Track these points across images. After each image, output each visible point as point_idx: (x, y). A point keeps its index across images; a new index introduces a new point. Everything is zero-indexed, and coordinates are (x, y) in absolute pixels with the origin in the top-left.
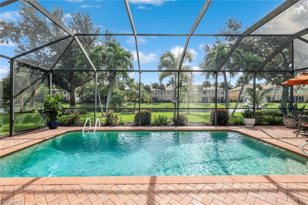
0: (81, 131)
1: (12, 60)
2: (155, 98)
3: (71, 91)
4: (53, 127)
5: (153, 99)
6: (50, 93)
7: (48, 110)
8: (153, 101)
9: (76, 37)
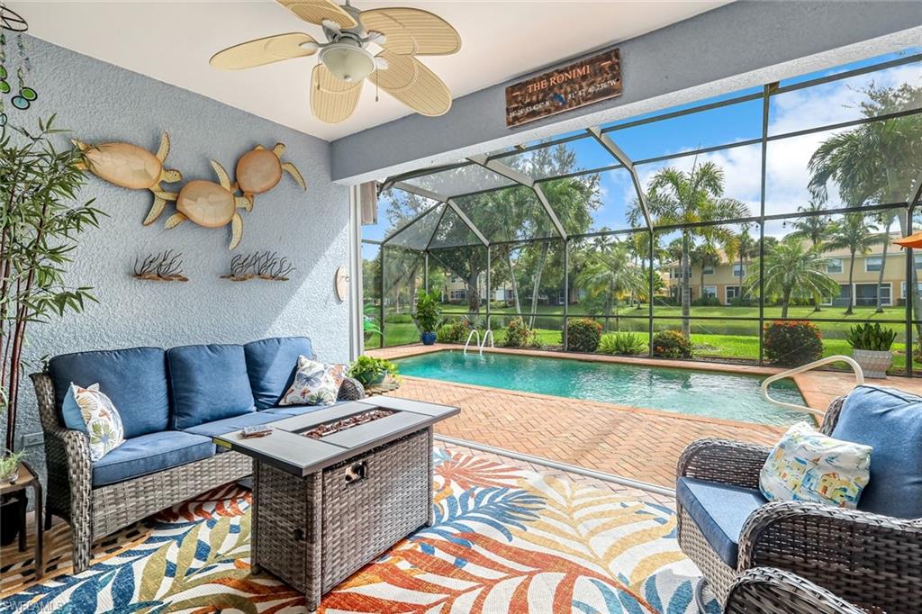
0: (463, 350)
1: (382, 244)
2: (737, 289)
3: (470, 279)
4: (428, 341)
5: (730, 294)
6: (425, 289)
7: (421, 314)
8: (728, 301)
9: (451, 202)
